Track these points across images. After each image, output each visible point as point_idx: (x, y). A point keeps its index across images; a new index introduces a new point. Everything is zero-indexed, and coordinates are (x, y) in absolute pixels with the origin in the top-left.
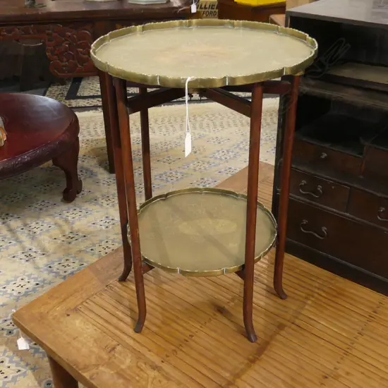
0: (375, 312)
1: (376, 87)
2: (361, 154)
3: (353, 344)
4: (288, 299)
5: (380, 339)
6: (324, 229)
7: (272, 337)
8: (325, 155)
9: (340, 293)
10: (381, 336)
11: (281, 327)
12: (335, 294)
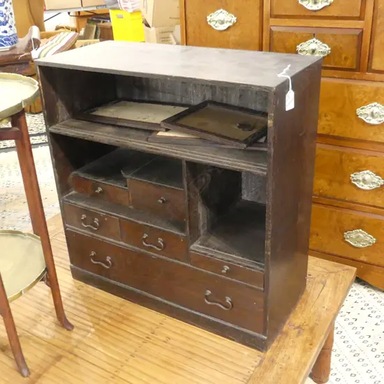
0: (153, 333)
1: (126, 124)
2: (126, 186)
3: (122, 366)
4: (75, 330)
5: (149, 358)
6: (108, 259)
7: (46, 370)
8: (100, 189)
9: (125, 319)
10: (151, 356)
11: (59, 358)
12: (120, 319)
